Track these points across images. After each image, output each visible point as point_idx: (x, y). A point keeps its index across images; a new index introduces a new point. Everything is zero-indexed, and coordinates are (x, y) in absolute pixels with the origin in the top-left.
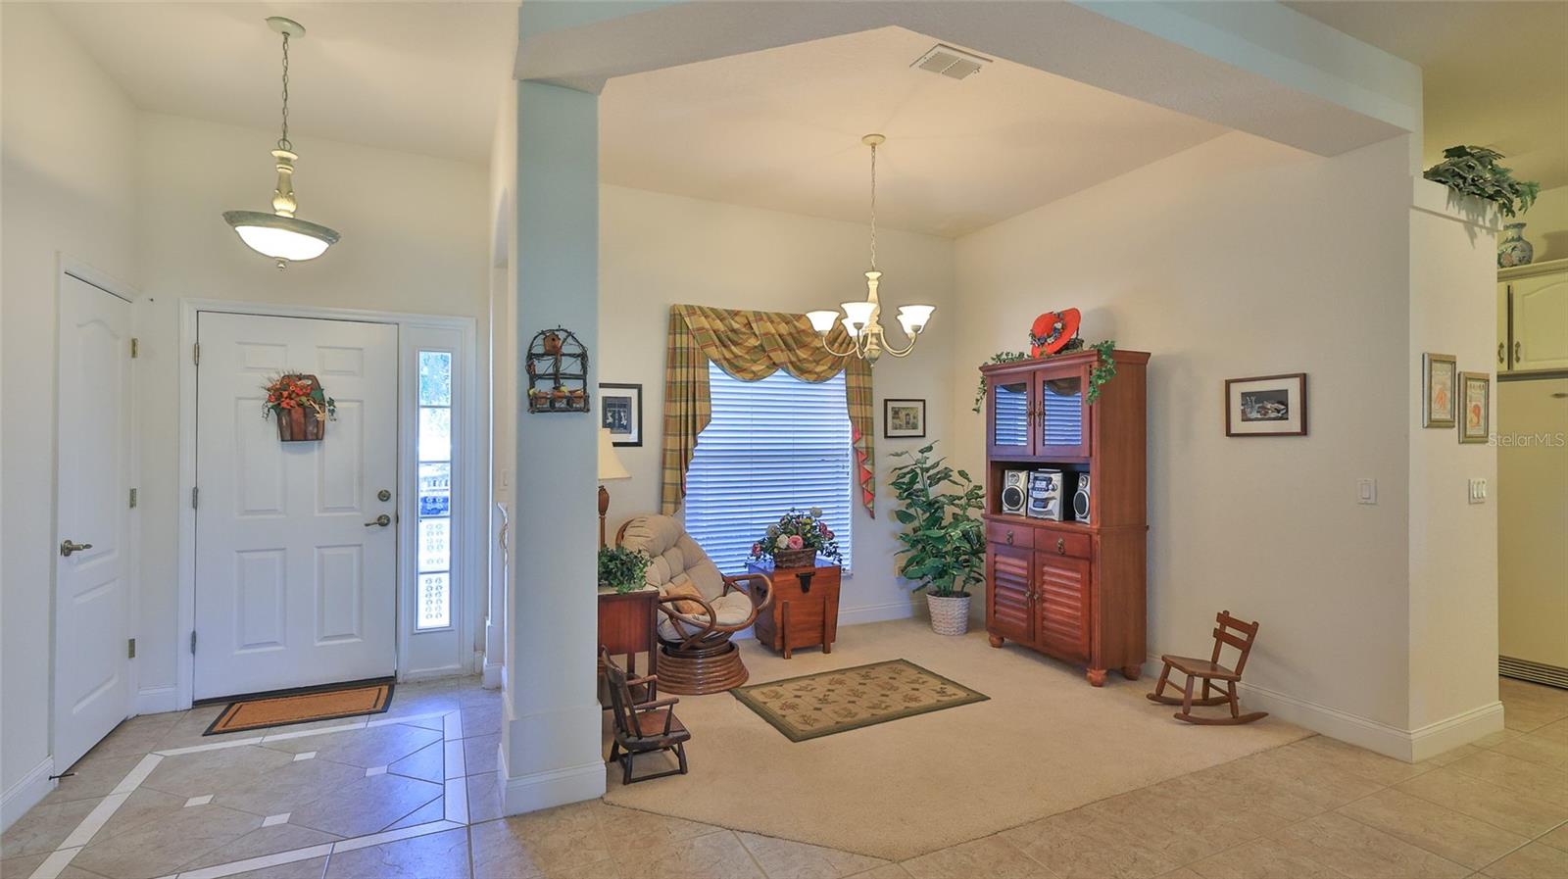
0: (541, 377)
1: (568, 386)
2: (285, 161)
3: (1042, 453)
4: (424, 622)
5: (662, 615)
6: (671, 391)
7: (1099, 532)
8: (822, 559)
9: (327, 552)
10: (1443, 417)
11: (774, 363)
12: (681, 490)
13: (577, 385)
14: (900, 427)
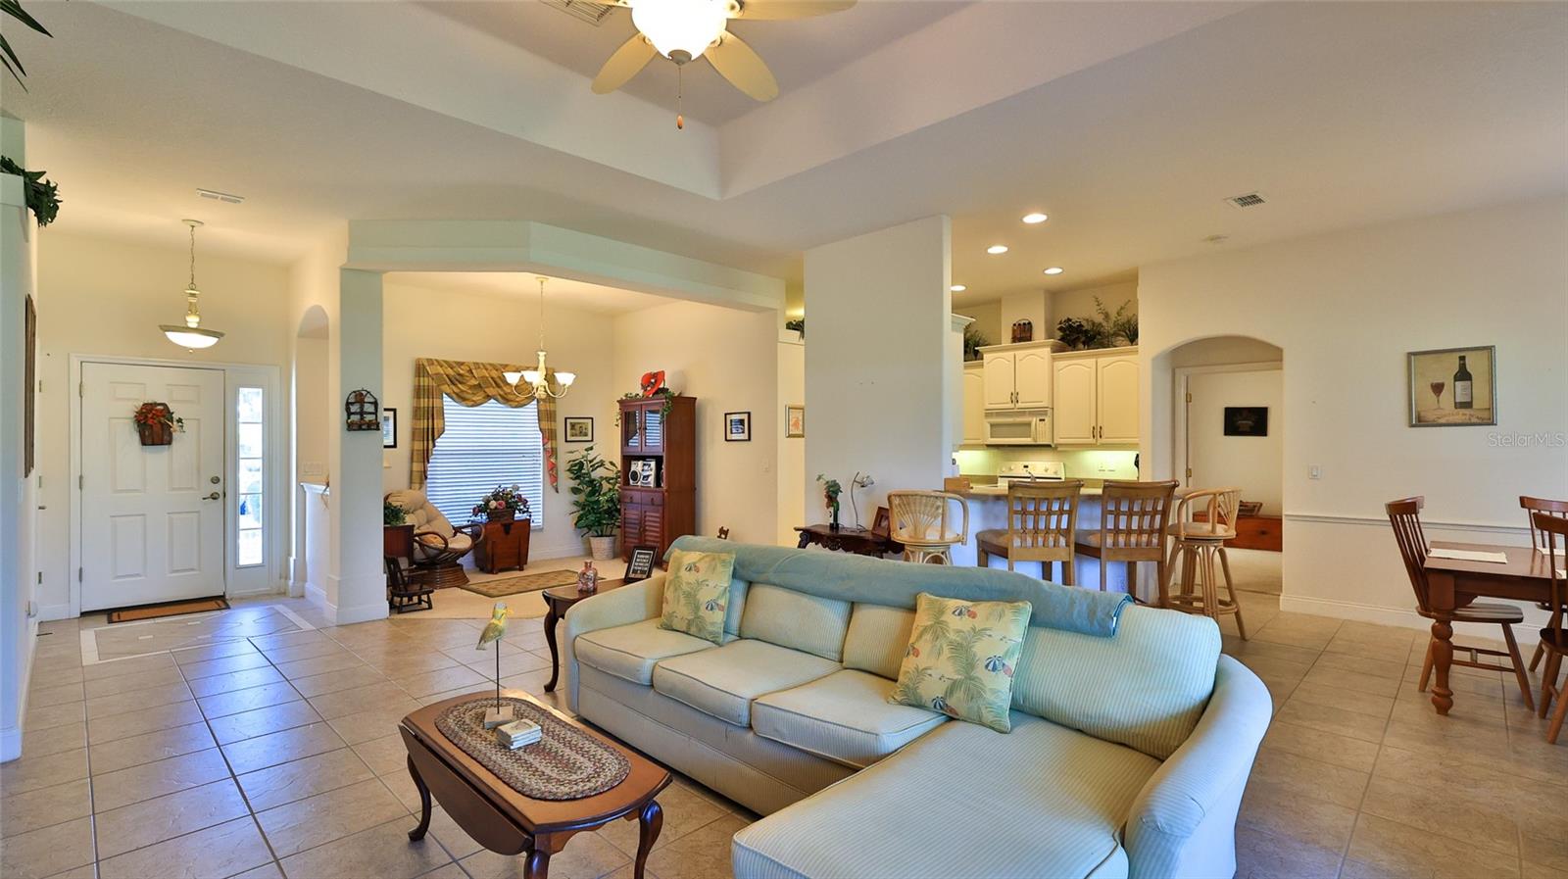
0: (353, 413)
1: (368, 418)
2: (193, 295)
3: (646, 451)
4: (243, 561)
5: (416, 545)
6: (417, 413)
7: (667, 491)
8: (518, 515)
9: (175, 516)
10: (797, 433)
11: (488, 396)
12: (424, 475)
13: (372, 417)
14: (576, 435)
